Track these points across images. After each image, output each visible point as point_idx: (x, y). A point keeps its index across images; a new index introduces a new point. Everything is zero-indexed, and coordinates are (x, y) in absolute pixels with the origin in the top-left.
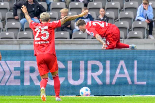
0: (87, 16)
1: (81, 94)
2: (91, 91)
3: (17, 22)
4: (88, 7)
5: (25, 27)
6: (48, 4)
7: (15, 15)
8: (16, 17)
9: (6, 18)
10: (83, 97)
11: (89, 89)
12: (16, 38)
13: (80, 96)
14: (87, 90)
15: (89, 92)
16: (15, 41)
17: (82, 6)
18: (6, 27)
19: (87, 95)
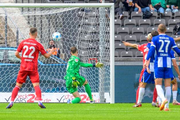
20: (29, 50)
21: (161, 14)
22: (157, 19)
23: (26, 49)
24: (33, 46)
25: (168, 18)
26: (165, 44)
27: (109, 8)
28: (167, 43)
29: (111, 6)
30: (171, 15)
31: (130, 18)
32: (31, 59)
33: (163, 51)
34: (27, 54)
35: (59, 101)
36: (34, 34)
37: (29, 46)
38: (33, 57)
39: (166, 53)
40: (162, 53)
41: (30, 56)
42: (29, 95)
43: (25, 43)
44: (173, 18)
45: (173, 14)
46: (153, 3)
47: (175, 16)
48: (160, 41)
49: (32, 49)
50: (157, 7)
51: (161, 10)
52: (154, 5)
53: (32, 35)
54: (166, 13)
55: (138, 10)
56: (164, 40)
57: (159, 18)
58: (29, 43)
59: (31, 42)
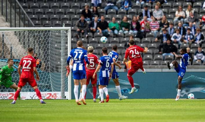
0: (201, 52)
1: (189, 98)
2: (195, 96)
3: (161, 56)
4: (202, 46)
5: (165, 58)
6: (179, 44)
7: (160, 51)
8: (160, 53)
9: (155, 53)
10: (190, 99)
11: (193, 95)
12: (160, 65)
13: (188, 99)
14: (192, 95)
15: (193, 97)
16: (159, 66)
17: (199, 46)
18: (155, 58)
19: (192, 98)
20: (27, 63)
21: (116, 34)
22: (113, 38)
23: (25, 62)
24: (30, 60)
25: (120, 37)
26: (79, 54)
27: (67, 31)
28: (80, 54)
29: (68, 29)
30: (123, 35)
31: (93, 38)
32: (28, 69)
33: (77, 59)
34: (26, 66)
35: (32, 98)
36: (31, 52)
37: (27, 60)
38: (30, 68)
39: (79, 61)
40: (76, 60)
41: (28, 67)
42: (10, 94)
43: (24, 59)
44: (124, 37)
45: (124, 34)
46: (110, 27)
47: (126, 35)
48: (75, 52)
49: (29, 62)
50: (113, 29)
51: (116, 32)
52: (111, 28)
53: (30, 53)
54: (119, 34)
55: (99, 32)
56: (78, 52)
57: (114, 37)
58: (27, 58)
59: (29, 57)
